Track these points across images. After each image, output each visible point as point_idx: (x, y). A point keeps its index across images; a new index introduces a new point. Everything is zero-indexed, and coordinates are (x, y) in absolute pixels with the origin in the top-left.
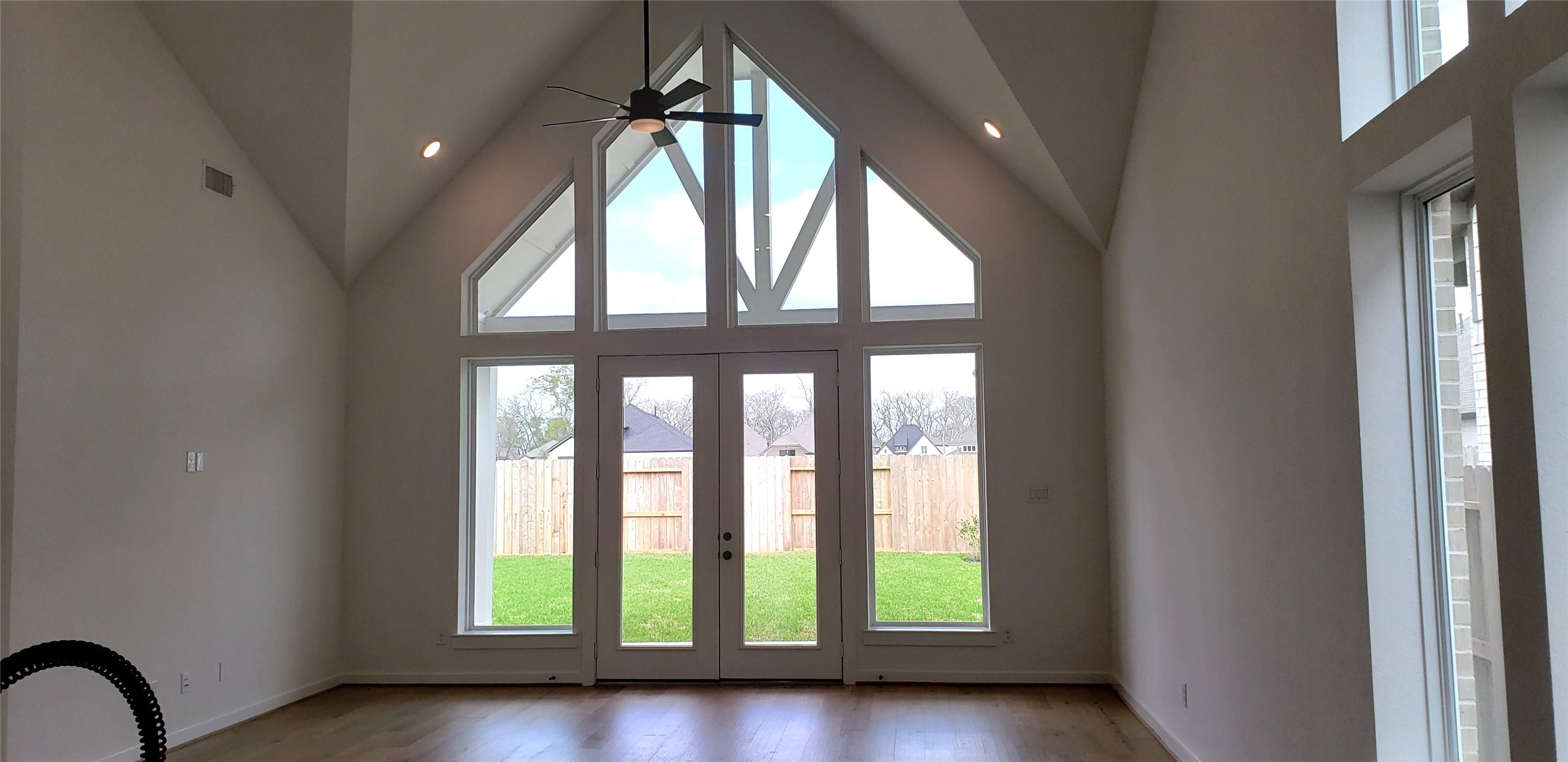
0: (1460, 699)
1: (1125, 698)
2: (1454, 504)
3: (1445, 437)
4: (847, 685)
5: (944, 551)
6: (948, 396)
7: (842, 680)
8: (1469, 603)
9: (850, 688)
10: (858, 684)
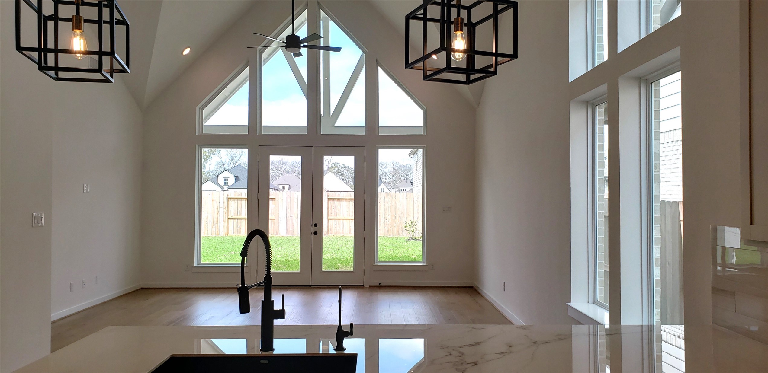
0: (599, 278)
1: (480, 291)
2: (601, 211)
3: (599, 188)
4: (365, 287)
5: (397, 235)
6: (394, 164)
7: (363, 285)
8: (603, 245)
9: (367, 288)
10: (370, 287)
